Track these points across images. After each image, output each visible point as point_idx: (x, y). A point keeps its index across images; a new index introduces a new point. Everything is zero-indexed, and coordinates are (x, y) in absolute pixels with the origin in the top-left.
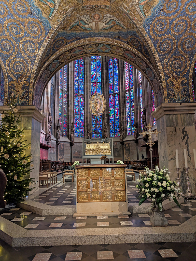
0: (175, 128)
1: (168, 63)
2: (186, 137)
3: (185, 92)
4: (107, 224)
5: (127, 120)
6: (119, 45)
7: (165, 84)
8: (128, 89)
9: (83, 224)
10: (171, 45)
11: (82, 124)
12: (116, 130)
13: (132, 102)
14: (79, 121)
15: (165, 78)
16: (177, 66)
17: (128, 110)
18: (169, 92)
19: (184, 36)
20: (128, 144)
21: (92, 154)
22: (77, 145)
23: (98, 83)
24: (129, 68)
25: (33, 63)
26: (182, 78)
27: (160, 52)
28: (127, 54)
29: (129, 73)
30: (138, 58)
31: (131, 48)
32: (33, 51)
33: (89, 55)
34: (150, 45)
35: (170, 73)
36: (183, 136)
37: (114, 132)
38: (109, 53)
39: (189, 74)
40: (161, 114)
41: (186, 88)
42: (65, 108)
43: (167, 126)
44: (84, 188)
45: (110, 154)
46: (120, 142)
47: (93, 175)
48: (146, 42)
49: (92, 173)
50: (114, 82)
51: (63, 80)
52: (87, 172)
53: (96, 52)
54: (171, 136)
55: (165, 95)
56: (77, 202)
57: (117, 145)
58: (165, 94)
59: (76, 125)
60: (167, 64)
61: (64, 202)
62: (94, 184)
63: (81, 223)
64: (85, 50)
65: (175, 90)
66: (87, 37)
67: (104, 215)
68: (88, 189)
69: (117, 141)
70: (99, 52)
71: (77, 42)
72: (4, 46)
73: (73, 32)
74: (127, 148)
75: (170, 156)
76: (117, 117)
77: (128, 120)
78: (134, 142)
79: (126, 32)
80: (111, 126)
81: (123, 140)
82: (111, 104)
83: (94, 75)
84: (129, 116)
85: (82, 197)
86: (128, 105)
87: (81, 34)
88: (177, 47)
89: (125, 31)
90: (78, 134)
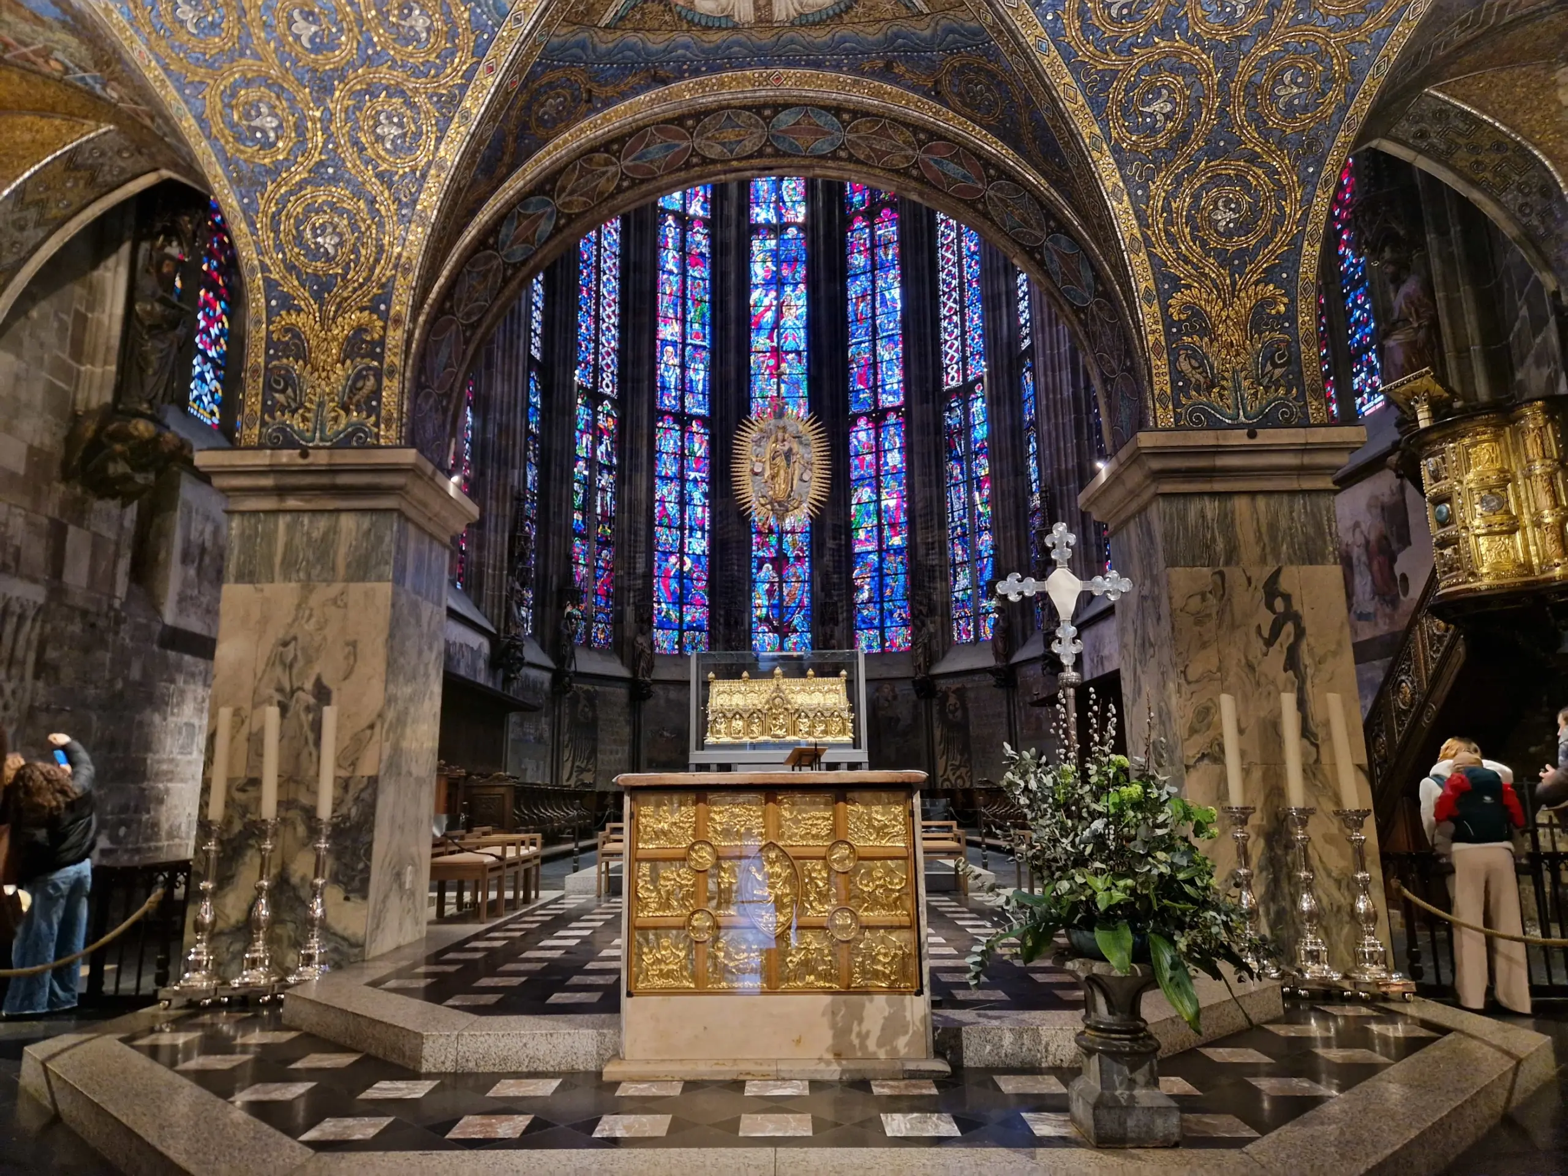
0: (1221, 574)
1: (1174, 205)
2: (1289, 627)
3: (1275, 366)
4: (799, 1125)
5: (950, 556)
6: (890, 110)
7: (1156, 323)
8: (954, 384)
9: (657, 1124)
10: (1188, 97)
11: (699, 579)
12: (891, 613)
13: (977, 454)
14: (683, 563)
15: (1157, 290)
16: (1224, 217)
17: (955, 501)
18: (1184, 365)
19: (1265, 46)
20: (960, 693)
21: (746, 740)
22: (668, 701)
23: (790, 356)
24: (961, 271)
25: (404, 212)
26: (1260, 287)
27: (1124, 141)
28: (936, 162)
29: (962, 296)
30: (999, 178)
31: (960, 124)
32: (408, 143)
33: (725, 172)
34: (1067, 104)
35: (1187, 261)
36: (1266, 619)
37: (876, 622)
38: (834, 156)
39: (1297, 263)
40: (1133, 494)
41: (1282, 345)
42: (603, 490)
43: (1172, 562)
44: (669, 906)
45: (847, 738)
46: (914, 683)
47: (727, 833)
48: (1045, 86)
49: (717, 818)
50: (875, 345)
51: (597, 342)
52: (692, 810)
53: (760, 154)
54: (1199, 622)
55: (1157, 388)
56: (630, 994)
57: (895, 697)
58: (1155, 379)
59: (667, 587)
60: (1167, 208)
61: (556, 998)
62: (731, 883)
63: (645, 1119)
64: (698, 142)
65: (1217, 359)
66: (713, 69)
67: (787, 1076)
68: (693, 913)
69: (895, 674)
70: (777, 153)
71: (652, 100)
72: (247, 116)
73: (632, 38)
74: (951, 716)
75: (1190, 736)
76: (897, 541)
77: (958, 559)
78: (991, 680)
79: (928, 33)
80: (860, 589)
81: (928, 668)
82: (862, 468)
83: (768, 309)
84: (964, 534)
85: (658, 961)
86: (957, 471)
87: (675, 49)
88: (1222, 112)
89: (924, 30)
90: (676, 633)
